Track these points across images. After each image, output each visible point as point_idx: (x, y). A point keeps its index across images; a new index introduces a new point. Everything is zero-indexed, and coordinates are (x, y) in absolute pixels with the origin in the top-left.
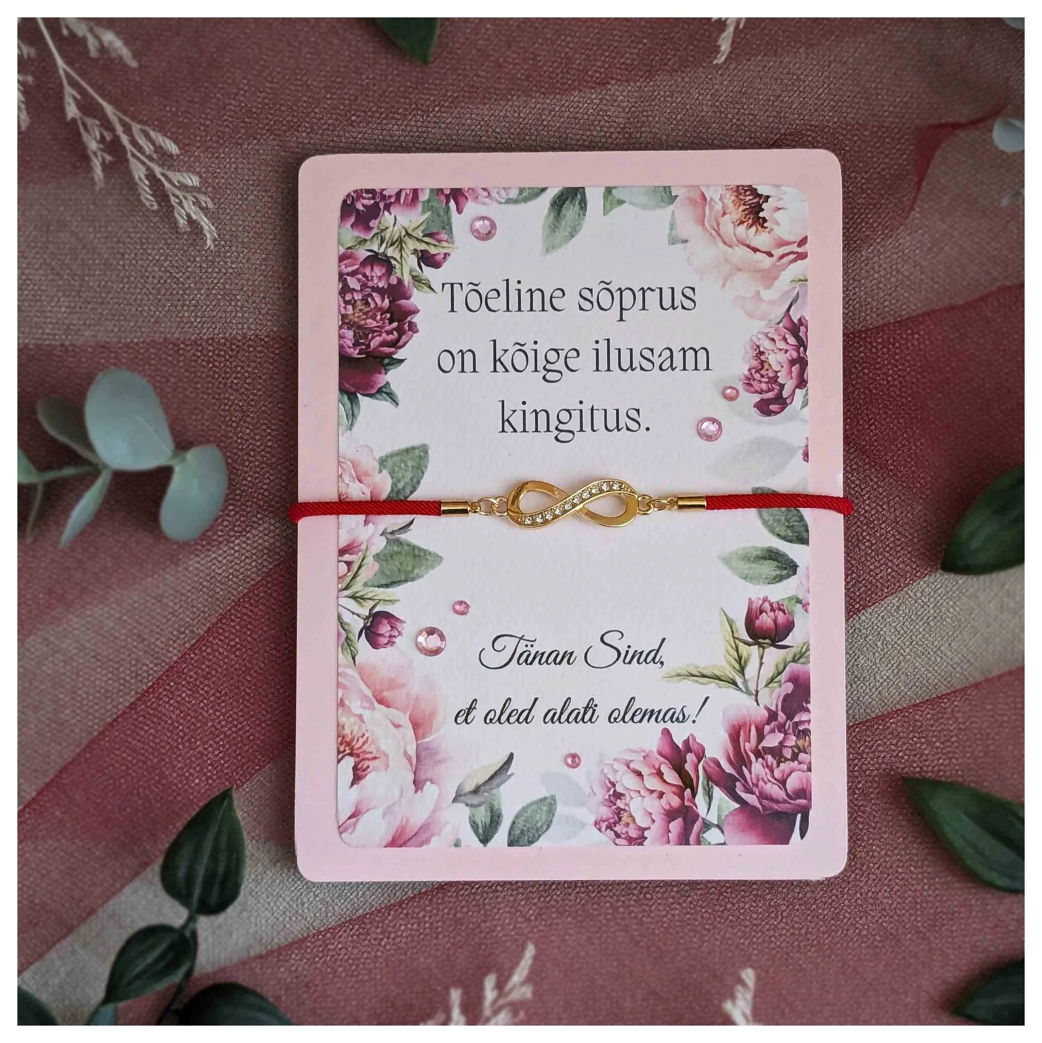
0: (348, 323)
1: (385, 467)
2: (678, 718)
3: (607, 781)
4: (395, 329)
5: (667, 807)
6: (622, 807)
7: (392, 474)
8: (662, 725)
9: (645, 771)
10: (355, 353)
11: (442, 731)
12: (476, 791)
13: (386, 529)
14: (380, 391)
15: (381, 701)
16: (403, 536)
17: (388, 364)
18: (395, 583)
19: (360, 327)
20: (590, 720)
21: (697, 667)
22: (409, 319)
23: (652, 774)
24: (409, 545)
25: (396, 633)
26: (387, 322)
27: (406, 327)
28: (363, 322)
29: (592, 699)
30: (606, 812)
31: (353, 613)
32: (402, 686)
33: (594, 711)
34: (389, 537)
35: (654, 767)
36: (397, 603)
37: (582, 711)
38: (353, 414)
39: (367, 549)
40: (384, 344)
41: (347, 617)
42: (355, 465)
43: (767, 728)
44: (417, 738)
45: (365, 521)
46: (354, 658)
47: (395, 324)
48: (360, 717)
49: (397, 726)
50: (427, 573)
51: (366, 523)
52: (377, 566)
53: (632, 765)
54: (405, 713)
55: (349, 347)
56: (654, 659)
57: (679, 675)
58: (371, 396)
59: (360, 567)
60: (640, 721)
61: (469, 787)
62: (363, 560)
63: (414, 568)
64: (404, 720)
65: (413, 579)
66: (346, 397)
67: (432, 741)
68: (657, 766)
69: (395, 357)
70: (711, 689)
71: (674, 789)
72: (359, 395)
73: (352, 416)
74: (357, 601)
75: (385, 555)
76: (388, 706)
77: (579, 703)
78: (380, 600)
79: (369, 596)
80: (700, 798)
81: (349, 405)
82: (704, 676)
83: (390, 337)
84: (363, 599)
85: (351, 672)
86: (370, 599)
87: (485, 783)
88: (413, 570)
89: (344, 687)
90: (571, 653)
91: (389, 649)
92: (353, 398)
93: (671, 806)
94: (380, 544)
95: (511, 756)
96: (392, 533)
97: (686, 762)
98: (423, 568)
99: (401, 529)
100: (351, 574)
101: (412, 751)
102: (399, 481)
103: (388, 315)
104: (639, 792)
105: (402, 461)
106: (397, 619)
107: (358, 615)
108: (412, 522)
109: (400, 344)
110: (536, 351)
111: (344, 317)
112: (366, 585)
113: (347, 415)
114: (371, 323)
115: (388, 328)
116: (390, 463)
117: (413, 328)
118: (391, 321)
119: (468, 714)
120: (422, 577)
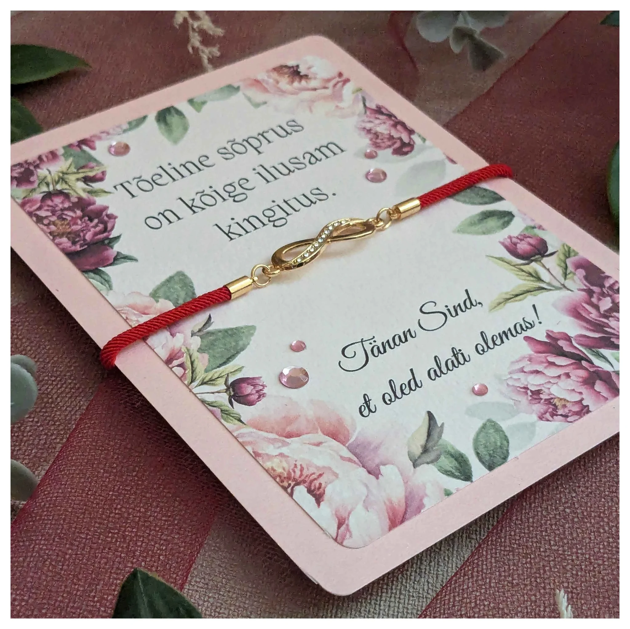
0: (58, 235)
1: (159, 297)
2: (527, 327)
3: (518, 389)
4: (98, 223)
5: (581, 380)
6: (547, 397)
7: (167, 298)
8: (520, 337)
9: (540, 368)
10: (78, 248)
11: (358, 429)
12: (425, 450)
13: (192, 331)
14: (116, 259)
15: (290, 436)
16: (211, 328)
17: (110, 243)
18: (230, 358)
19: (69, 233)
20: (465, 360)
21: (506, 293)
22: (104, 213)
23: (546, 367)
24: (220, 331)
25: (261, 388)
26: (89, 222)
27: (106, 218)
28: (70, 230)
29: (453, 348)
30: (539, 408)
31: (213, 393)
32: (297, 418)
33: (462, 354)
34: (200, 334)
35: (542, 362)
36: (244, 370)
37: (454, 358)
38: (106, 280)
39: (188, 350)
40: (96, 234)
41: (210, 398)
42: (133, 307)
43: (594, 300)
44: (343, 443)
45: (171, 335)
46: (240, 420)
47: (96, 221)
48: (281, 455)
49: (318, 444)
50: (251, 340)
51: (173, 335)
52: (206, 356)
53: (525, 370)
54: (317, 432)
55: (70, 247)
56: (472, 304)
57: (499, 304)
58: (111, 265)
59: (192, 363)
60: (502, 342)
61: (418, 451)
62: (191, 357)
63: (237, 342)
64: (320, 437)
65: (242, 349)
66: (92, 275)
67: (357, 438)
68: (544, 360)
69: (111, 237)
70: (530, 299)
71: (571, 367)
72: (100, 268)
73: (107, 282)
74: (210, 384)
75: (206, 346)
76: (298, 435)
77: (446, 355)
78: (228, 375)
79: (216, 376)
80: (597, 362)
81: (97, 277)
82: (517, 295)
83: (98, 229)
84: (214, 380)
85: (245, 430)
86: (218, 378)
87: (427, 441)
88: (237, 344)
89: (250, 443)
90: (409, 331)
91: (263, 400)
92: (97, 272)
93: (582, 377)
94: (196, 342)
95: (430, 414)
96: (200, 330)
97: (562, 347)
98: (244, 339)
99: (204, 325)
100: (189, 372)
101: (346, 453)
102: (178, 300)
103: (87, 218)
104: (550, 382)
105: (169, 288)
106: (253, 379)
107: (218, 392)
108: (210, 317)
109: (109, 229)
110: (215, 191)
111: (51, 233)
112: (206, 371)
113: (102, 284)
114: (75, 228)
115: (92, 224)
116: (161, 293)
117: (111, 217)
118: (91, 220)
119: (369, 407)
120: (249, 344)
